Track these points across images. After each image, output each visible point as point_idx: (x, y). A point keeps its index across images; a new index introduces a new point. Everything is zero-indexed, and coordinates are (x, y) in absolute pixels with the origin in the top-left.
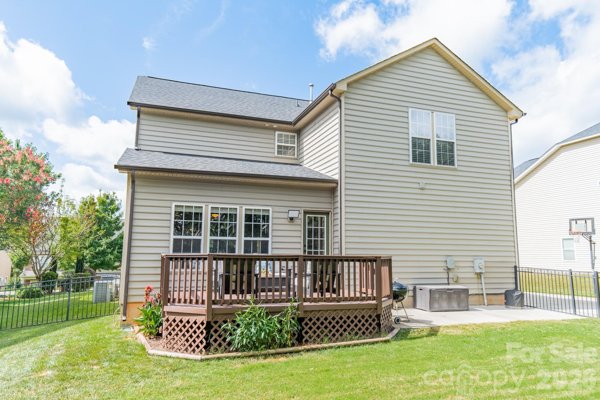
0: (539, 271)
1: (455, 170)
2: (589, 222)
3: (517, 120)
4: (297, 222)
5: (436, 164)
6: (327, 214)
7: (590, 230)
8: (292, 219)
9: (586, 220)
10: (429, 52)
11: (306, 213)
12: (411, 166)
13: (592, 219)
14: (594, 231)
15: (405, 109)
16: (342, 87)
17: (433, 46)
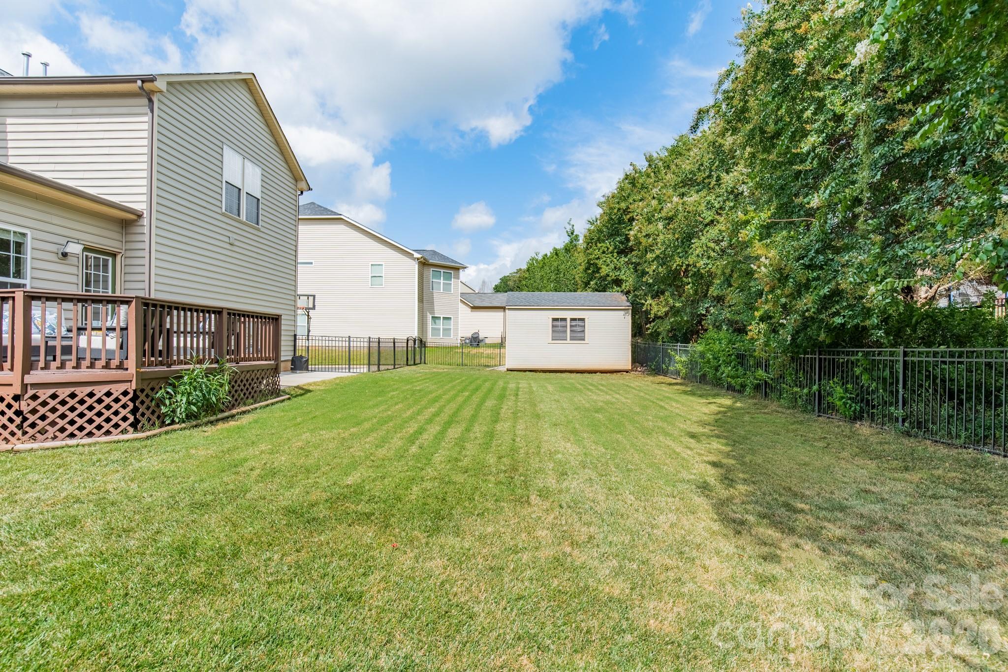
0: (320, 338)
1: (258, 230)
2: (311, 298)
3: (302, 193)
4: (74, 260)
5: (244, 220)
6: (114, 255)
7: (311, 306)
8: (65, 255)
9: (308, 296)
10: (243, 85)
11: (86, 249)
12: (223, 215)
13: (314, 296)
14: (314, 308)
15: (220, 144)
16: (161, 84)
17: (248, 81)
